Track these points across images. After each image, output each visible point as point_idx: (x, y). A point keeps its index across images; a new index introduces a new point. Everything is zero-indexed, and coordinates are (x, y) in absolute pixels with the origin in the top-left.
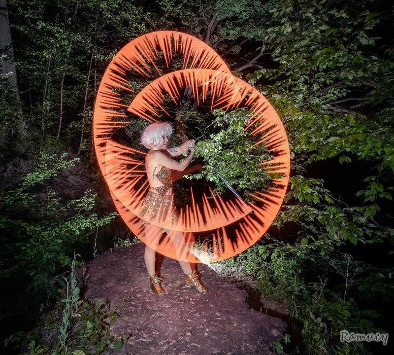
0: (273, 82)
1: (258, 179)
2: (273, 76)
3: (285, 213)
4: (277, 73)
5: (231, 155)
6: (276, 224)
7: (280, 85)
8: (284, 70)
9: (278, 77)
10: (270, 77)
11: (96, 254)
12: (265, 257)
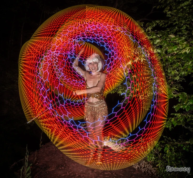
0: (164, 29)
1: (152, 94)
2: (165, 24)
3: (175, 119)
4: (167, 23)
5: (135, 77)
6: (168, 127)
7: (169, 31)
8: (172, 21)
9: (168, 25)
10: (163, 25)
11: (41, 145)
12: (160, 149)
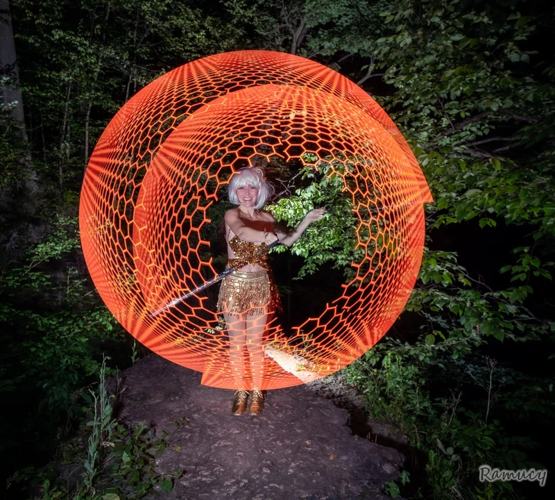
4: (390, 102)
8: (401, 98)
9: (392, 107)
11: (136, 358)
12: (373, 361)
